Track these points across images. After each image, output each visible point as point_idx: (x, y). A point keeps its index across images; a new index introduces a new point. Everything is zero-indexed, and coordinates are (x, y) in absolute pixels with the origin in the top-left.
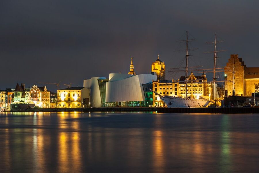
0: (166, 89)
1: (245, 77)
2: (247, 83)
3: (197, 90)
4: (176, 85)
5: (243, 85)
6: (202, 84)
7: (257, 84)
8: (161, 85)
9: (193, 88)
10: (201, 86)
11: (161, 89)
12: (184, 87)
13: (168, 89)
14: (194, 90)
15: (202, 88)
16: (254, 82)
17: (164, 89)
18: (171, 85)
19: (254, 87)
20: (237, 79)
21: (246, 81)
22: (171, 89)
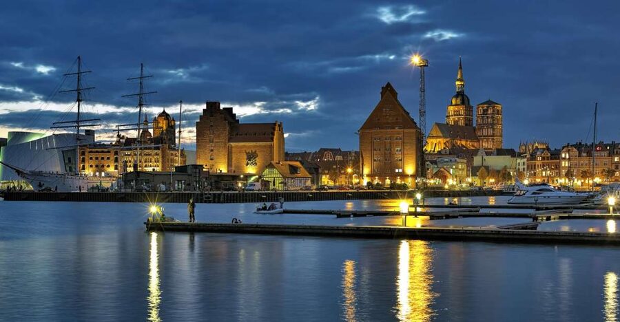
0: (100, 159)
1: (230, 140)
2: (234, 150)
3: (151, 162)
4: (116, 153)
5: (227, 154)
6: (159, 152)
7: (249, 153)
8: (91, 152)
9: (145, 157)
10: (157, 154)
11: (91, 158)
12: (129, 155)
13: (103, 158)
14: (146, 162)
15: (159, 158)
16: (245, 149)
17: (97, 158)
18: (109, 152)
19: (245, 157)
20: (217, 142)
21: (232, 147)
22: (108, 158)
